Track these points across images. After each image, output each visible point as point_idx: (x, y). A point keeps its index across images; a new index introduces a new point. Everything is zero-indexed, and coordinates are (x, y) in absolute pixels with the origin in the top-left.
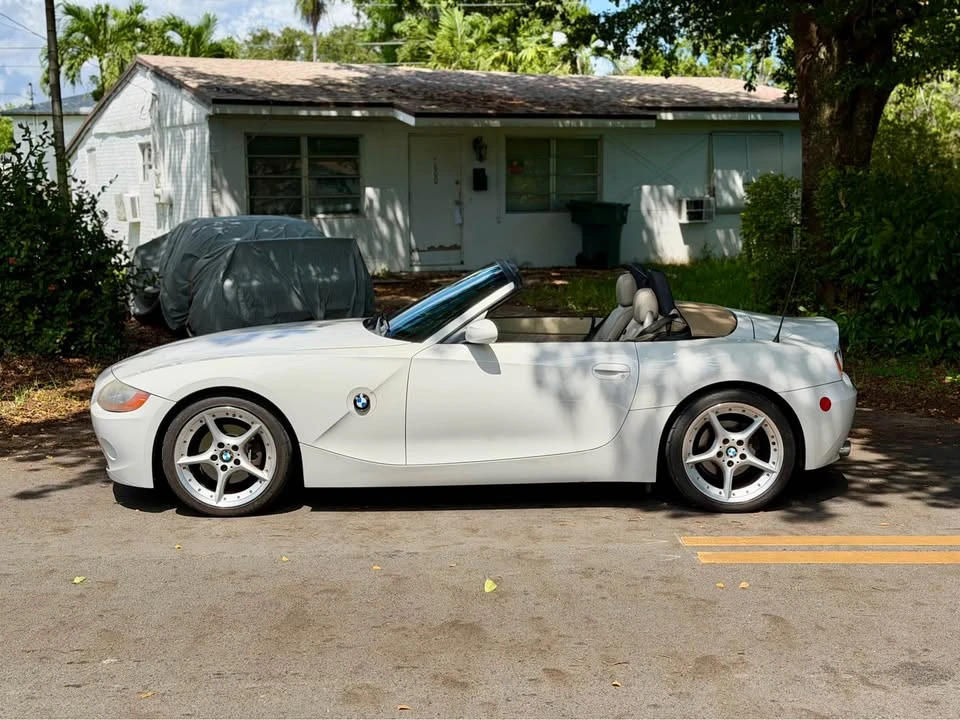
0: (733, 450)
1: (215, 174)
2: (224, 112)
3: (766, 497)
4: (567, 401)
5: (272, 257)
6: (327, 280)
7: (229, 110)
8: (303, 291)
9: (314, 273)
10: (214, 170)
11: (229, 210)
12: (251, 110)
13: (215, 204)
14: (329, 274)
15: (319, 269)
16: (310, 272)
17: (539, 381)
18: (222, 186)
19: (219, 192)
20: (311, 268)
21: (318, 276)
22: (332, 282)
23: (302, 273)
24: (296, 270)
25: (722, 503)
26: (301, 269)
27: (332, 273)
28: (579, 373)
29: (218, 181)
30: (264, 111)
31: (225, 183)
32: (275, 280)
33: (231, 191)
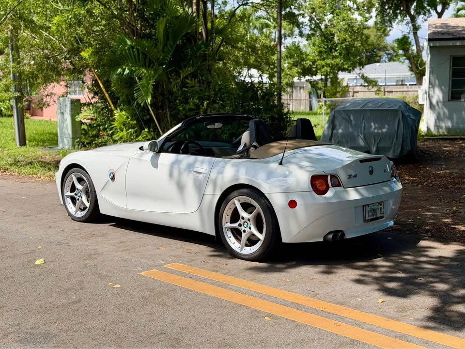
0: (246, 224)
1: (431, 77)
2: (435, 45)
3: (257, 254)
4: (181, 187)
5: (352, 118)
6: (380, 131)
7: (438, 44)
8: (364, 136)
9: (373, 127)
10: (431, 75)
11: (438, 97)
12: (451, 43)
13: (431, 93)
14: (381, 128)
15: (377, 125)
16: (371, 126)
17: (171, 175)
18: (435, 84)
19: (433, 87)
20: (372, 124)
21: (375, 129)
22: (382, 132)
23: (367, 126)
24: (363, 125)
25: (238, 253)
26: (366, 124)
27: (384, 128)
28: (186, 172)
29: (433, 81)
30: (458, 43)
31: (437, 82)
32: (351, 130)
33: (440, 87)
